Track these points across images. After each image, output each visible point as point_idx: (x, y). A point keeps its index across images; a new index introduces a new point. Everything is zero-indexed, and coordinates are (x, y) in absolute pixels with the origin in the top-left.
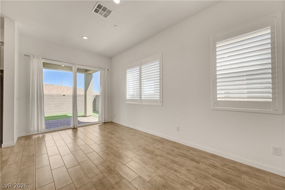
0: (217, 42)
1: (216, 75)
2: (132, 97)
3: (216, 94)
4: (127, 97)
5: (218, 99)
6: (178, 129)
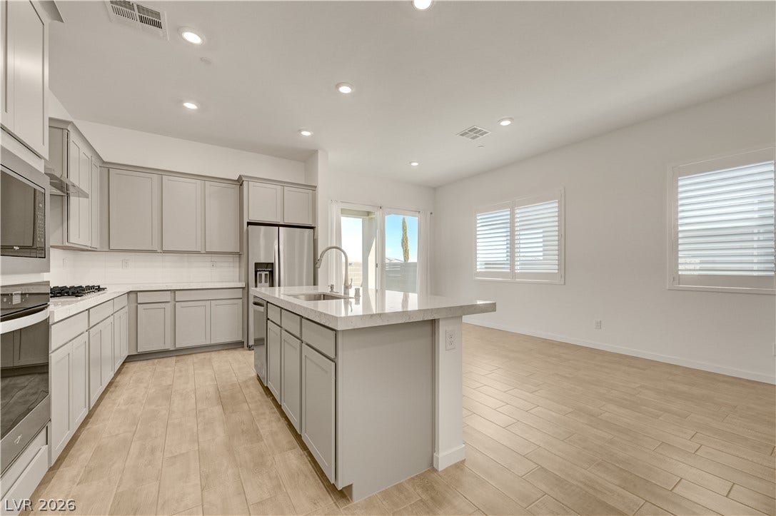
0: (680, 176)
1: (677, 233)
2: (486, 268)
3: (677, 264)
4: (478, 267)
5: (680, 273)
6: (599, 325)
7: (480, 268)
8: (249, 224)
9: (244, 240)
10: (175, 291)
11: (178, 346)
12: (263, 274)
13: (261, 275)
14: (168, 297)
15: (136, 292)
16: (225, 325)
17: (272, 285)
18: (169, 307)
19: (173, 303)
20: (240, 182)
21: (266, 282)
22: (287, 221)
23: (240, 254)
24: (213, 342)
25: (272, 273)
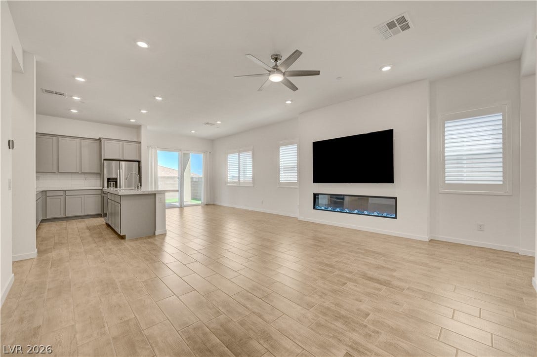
7: (229, 180)
8: (104, 160)
9: (101, 167)
10: (65, 191)
11: (67, 215)
12: (112, 183)
13: (110, 183)
14: (62, 193)
15: (46, 191)
16: (92, 207)
17: (116, 187)
18: (62, 198)
19: (64, 196)
20: (100, 140)
21: (113, 186)
22: (125, 158)
23: (100, 174)
24: (86, 214)
25: (116, 182)
